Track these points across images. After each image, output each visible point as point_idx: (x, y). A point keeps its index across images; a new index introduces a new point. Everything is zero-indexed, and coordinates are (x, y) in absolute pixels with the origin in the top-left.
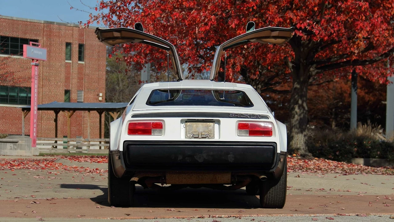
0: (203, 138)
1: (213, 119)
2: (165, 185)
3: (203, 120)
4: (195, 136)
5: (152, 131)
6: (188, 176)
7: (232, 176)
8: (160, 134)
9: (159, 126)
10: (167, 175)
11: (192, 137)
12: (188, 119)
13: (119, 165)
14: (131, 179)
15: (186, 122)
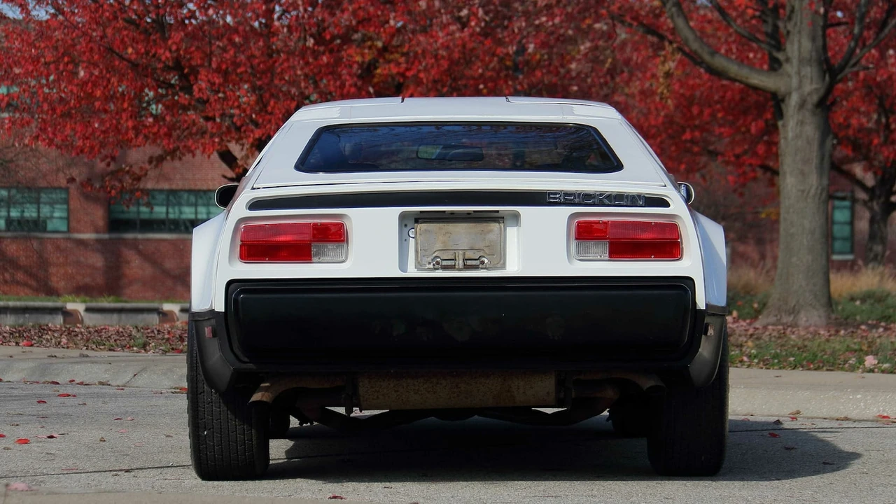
0: (467, 267)
1: (498, 211)
2: (356, 413)
3: (469, 213)
4: (444, 263)
5: (314, 250)
6: (426, 386)
7: (560, 384)
8: (338, 260)
9: (334, 235)
10: (361, 384)
11: (437, 266)
12: (421, 212)
13: (216, 354)
14: (251, 397)
15: (417, 221)
